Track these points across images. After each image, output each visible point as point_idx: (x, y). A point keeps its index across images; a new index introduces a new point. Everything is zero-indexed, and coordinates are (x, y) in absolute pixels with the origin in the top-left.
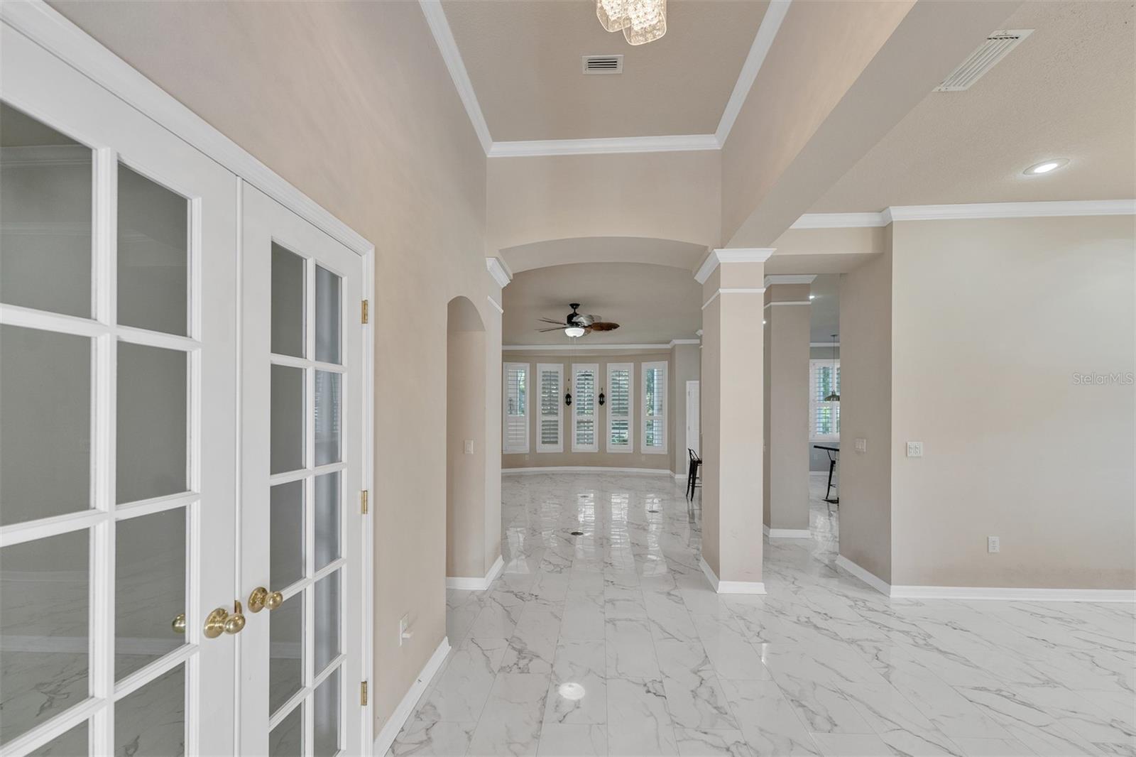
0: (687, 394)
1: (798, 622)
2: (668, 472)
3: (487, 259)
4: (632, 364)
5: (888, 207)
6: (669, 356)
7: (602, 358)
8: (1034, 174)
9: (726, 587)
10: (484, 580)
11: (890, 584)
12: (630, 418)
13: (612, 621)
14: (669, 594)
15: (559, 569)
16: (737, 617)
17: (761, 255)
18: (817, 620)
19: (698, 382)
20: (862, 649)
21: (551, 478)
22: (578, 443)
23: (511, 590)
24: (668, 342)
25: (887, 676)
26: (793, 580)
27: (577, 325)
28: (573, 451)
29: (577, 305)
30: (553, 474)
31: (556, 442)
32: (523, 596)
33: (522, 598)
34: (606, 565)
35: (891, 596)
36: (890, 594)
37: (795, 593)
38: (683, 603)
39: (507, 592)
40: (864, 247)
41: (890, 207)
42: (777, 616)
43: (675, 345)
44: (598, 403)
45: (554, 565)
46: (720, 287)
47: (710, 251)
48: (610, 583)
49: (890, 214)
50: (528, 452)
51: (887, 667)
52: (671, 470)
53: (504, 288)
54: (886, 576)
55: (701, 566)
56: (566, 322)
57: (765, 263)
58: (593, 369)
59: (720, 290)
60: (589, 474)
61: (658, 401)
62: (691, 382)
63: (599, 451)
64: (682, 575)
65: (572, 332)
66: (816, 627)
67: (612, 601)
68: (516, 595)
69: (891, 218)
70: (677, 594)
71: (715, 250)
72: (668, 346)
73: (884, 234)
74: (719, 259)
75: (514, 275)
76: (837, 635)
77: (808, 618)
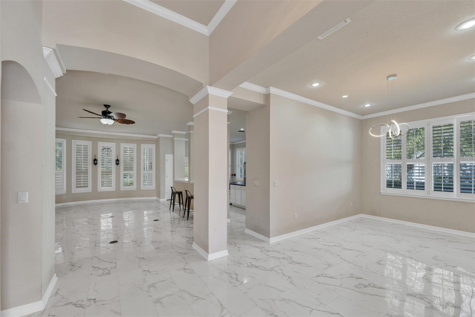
0: (166, 160)
1: (248, 267)
2: (155, 198)
3: (43, 47)
4: (136, 144)
5: (269, 87)
6: (157, 142)
7: (118, 140)
8: (313, 86)
9: (212, 257)
10: (41, 302)
11: (270, 238)
12: (134, 172)
13: (158, 301)
14: (185, 269)
15: (107, 271)
16: (223, 272)
17: (226, 94)
18: (254, 262)
19: (173, 155)
20: (277, 272)
21: (84, 208)
22: (101, 186)
23: (69, 301)
24: (156, 135)
25: (291, 282)
26: (235, 244)
27: (110, 117)
28: (98, 191)
29: (109, 106)
30: (85, 205)
31: (87, 186)
32: (82, 304)
33: (82, 306)
34: (140, 260)
35: (270, 243)
36: (270, 242)
37: (239, 250)
38: (195, 273)
39: (66, 304)
40: (260, 101)
41: (271, 87)
42: (239, 266)
43: (160, 137)
44: (115, 165)
45: (102, 269)
46: (208, 105)
47: (204, 86)
48: (147, 272)
49: (270, 89)
50: (65, 193)
51: (289, 278)
52: (157, 197)
53: (57, 78)
54: (268, 235)
55: (193, 247)
56: (101, 115)
57: (228, 98)
58: (112, 145)
59: (209, 107)
60: (110, 203)
61: (149, 164)
62: (168, 155)
63: (116, 190)
64: (186, 255)
65: (105, 121)
66: (256, 267)
67: (153, 285)
68: (75, 305)
69: (270, 91)
70: (188, 268)
71: (207, 86)
72: (156, 137)
73: (267, 97)
74: (209, 92)
75: (67, 70)
76: (265, 268)
77: (251, 263)
